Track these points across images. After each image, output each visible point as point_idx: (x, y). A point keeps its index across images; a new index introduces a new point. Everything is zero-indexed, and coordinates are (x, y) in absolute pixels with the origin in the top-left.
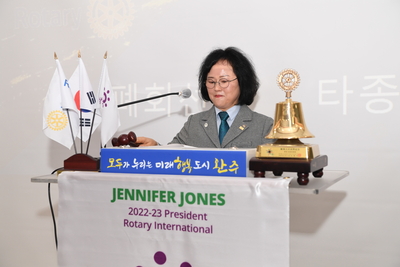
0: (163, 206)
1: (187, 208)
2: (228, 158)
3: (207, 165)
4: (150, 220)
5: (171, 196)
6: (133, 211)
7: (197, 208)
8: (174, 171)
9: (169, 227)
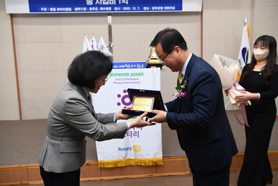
0: (126, 77)
1: (133, 77)
2: (141, 63)
3: (135, 66)
4: (122, 81)
5: (128, 74)
6: (116, 79)
7: (135, 77)
8: (125, 68)
9: (126, 83)
